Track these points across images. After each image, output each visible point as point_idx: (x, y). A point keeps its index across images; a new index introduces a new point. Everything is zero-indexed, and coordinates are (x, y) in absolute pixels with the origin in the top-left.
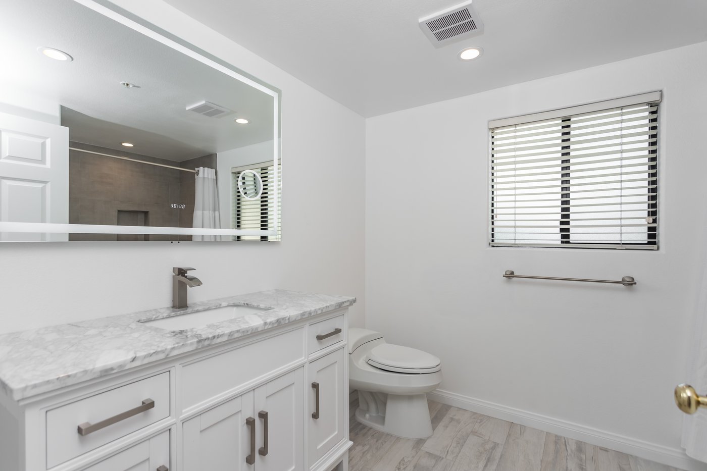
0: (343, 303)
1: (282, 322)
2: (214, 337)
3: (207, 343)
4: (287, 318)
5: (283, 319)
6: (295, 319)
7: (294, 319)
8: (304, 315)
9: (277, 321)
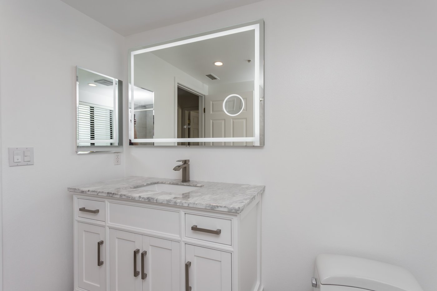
0: (218, 207)
1: (151, 200)
2: (114, 194)
3: (111, 195)
4: (155, 199)
5: (152, 198)
6: (162, 202)
7: (160, 202)
8: (170, 202)
9: (148, 198)
